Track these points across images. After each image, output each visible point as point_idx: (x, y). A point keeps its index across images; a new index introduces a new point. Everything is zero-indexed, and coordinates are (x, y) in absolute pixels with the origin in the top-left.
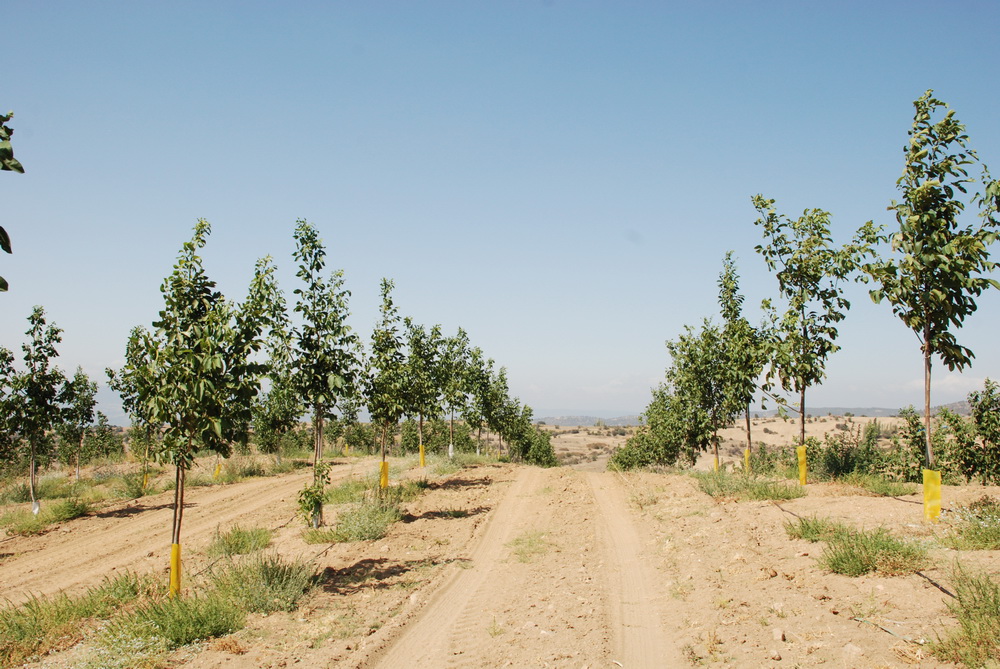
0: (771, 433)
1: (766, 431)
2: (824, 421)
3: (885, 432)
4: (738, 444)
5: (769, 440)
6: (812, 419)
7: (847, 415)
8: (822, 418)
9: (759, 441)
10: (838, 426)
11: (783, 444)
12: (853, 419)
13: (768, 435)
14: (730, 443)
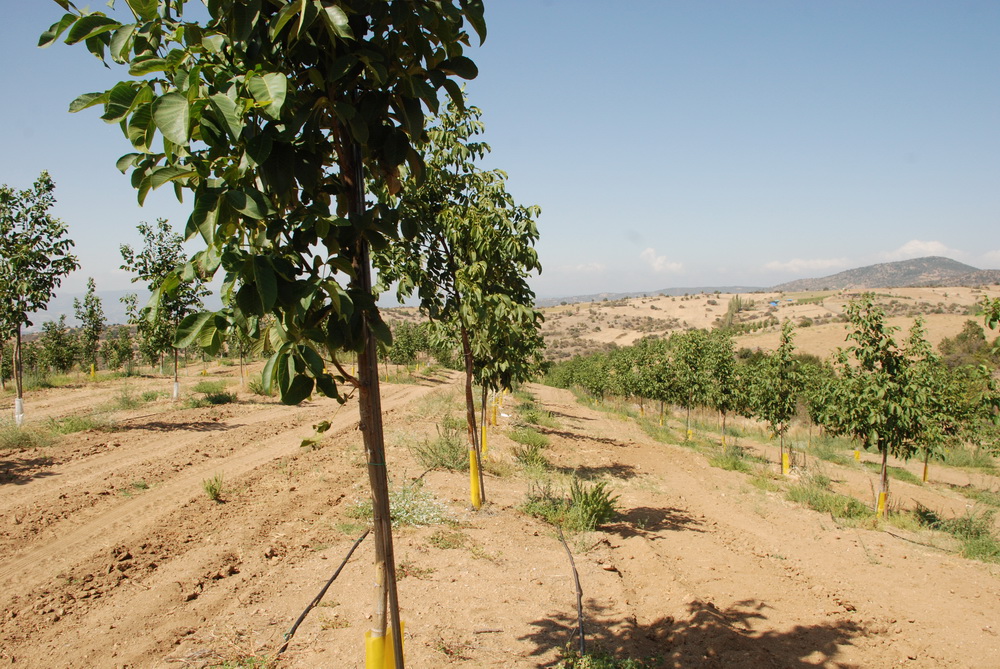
0: (656, 309)
1: (653, 307)
2: (698, 298)
3: (746, 305)
4: (630, 319)
5: (655, 315)
6: (689, 297)
7: (716, 292)
8: (696, 296)
9: (647, 316)
10: (709, 302)
11: (666, 318)
12: (720, 295)
13: (654, 311)
14: (624, 318)
